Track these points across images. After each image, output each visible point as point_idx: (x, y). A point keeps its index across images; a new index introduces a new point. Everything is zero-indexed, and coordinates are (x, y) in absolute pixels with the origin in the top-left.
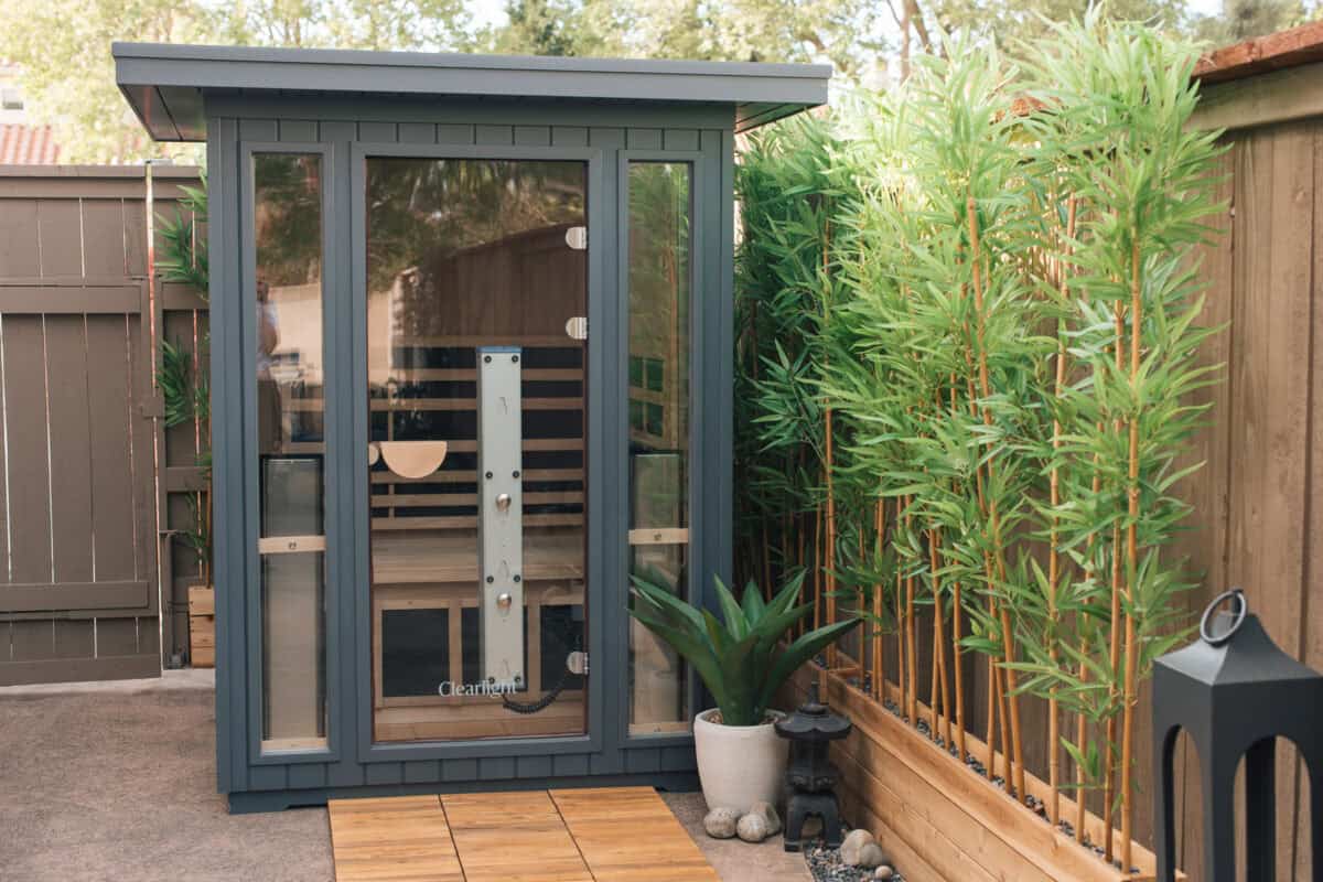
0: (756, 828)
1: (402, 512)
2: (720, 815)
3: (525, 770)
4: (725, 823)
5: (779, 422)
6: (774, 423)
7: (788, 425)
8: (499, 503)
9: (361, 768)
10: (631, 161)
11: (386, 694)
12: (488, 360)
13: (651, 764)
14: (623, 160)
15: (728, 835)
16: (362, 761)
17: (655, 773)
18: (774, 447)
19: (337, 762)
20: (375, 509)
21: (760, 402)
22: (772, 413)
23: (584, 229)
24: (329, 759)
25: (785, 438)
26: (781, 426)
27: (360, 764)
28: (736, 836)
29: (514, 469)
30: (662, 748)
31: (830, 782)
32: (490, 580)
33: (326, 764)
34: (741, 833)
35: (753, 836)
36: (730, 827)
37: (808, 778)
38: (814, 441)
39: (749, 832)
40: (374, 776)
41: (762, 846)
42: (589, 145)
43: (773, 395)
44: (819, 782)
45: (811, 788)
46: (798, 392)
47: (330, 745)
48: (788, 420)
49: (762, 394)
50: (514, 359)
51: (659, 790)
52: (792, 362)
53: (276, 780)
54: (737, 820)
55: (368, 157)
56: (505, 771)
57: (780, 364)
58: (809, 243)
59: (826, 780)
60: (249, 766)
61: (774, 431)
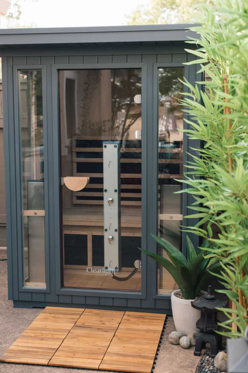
0: (185, 343)
2: (173, 334)
4: (174, 339)
8: (109, 202)
9: (57, 296)
10: (158, 68)
12: (105, 147)
14: (155, 67)
15: (176, 343)
17: (167, 309)
19: (49, 293)
23: (140, 95)
24: (46, 292)
27: (57, 295)
28: (179, 345)
33: (45, 293)
34: (180, 343)
35: (184, 346)
36: (177, 340)
39: (183, 344)
40: (62, 300)
41: (187, 351)
42: (142, 62)
44: (208, 329)
45: (204, 330)
47: (46, 286)
50: (115, 146)
53: (28, 298)
54: (180, 338)
56: (110, 303)
59: (211, 328)
60: (19, 292)
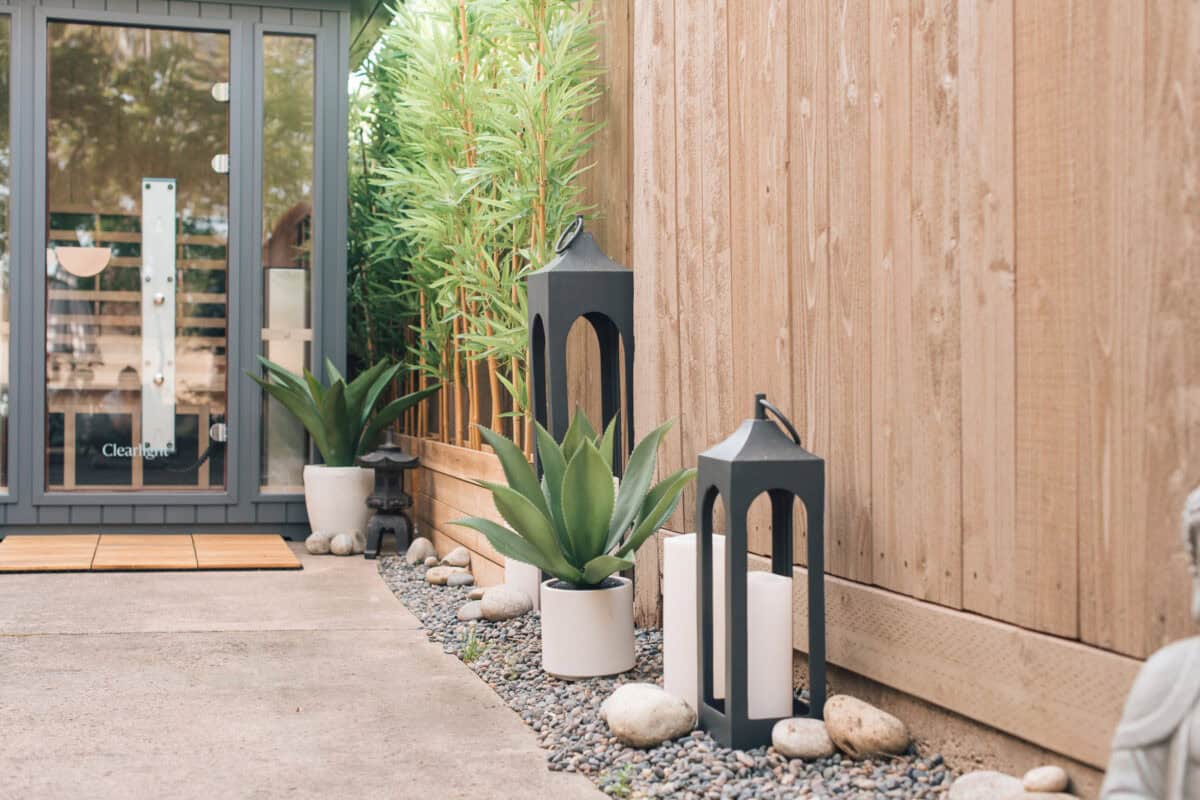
0: (345, 545)
2: (320, 535)
3: (173, 517)
4: (320, 542)
5: (383, 242)
8: (156, 302)
9: (34, 510)
10: (266, 33)
12: (147, 188)
13: (278, 516)
14: (259, 32)
15: (322, 551)
16: (35, 503)
17: (281, 524)
19: (14, 504)
23: (227, 85)
24: (8, 501)
27: (34, 506)
28: (330, 553)
29: (168, 275)
30: (287, 503)
31: (401, 503)
32: (148, 363)
33: (6, 504)
34: (334, 550)
35: (341, 550)
36: (324, 545)
37: (382, 499)
39: (339, 549)
40: (47, 517)
41: (348, 557)
42: (230, 18)
44: (392, 503)
45: (385, 507)
47: (10, 491)
50: (170, 187)
51: (287, 539)
54: (330, 540)
55: (49, 20)
56: (156, 517)
59: (397, 501)
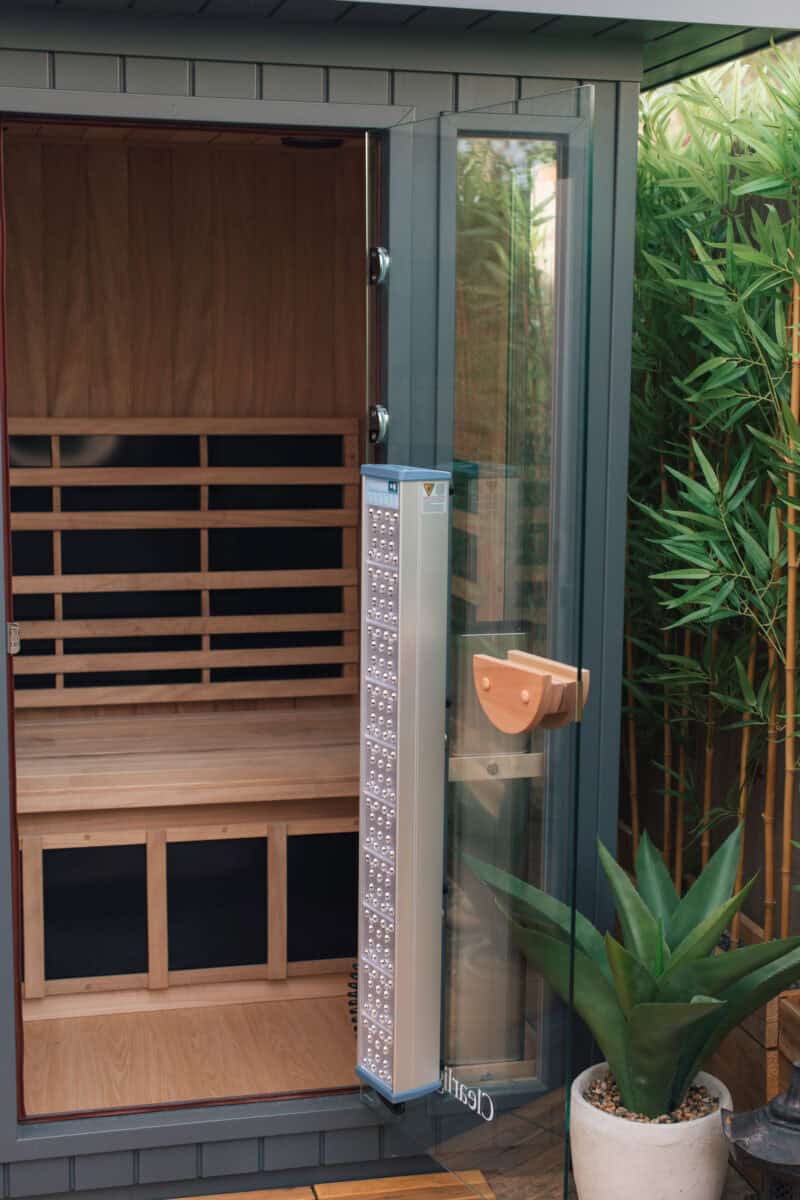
1: (74, 680)
5: (700, 580)
6: (696, 582)
7: (716, 589)
11: (53, 972)
18: (694, 623)
20: (18, 677)
21: (666, 544)
22: (684, 565)
25: (711, 610)
26: (706, 588)
38: (760, 613)
43: (688, 534)
46: (733, 529)
48: (718, 580)
49: (668, 533)
52: (724, 476)
57: (701, 480)
58: (773, 279)
61: (692, 596)
